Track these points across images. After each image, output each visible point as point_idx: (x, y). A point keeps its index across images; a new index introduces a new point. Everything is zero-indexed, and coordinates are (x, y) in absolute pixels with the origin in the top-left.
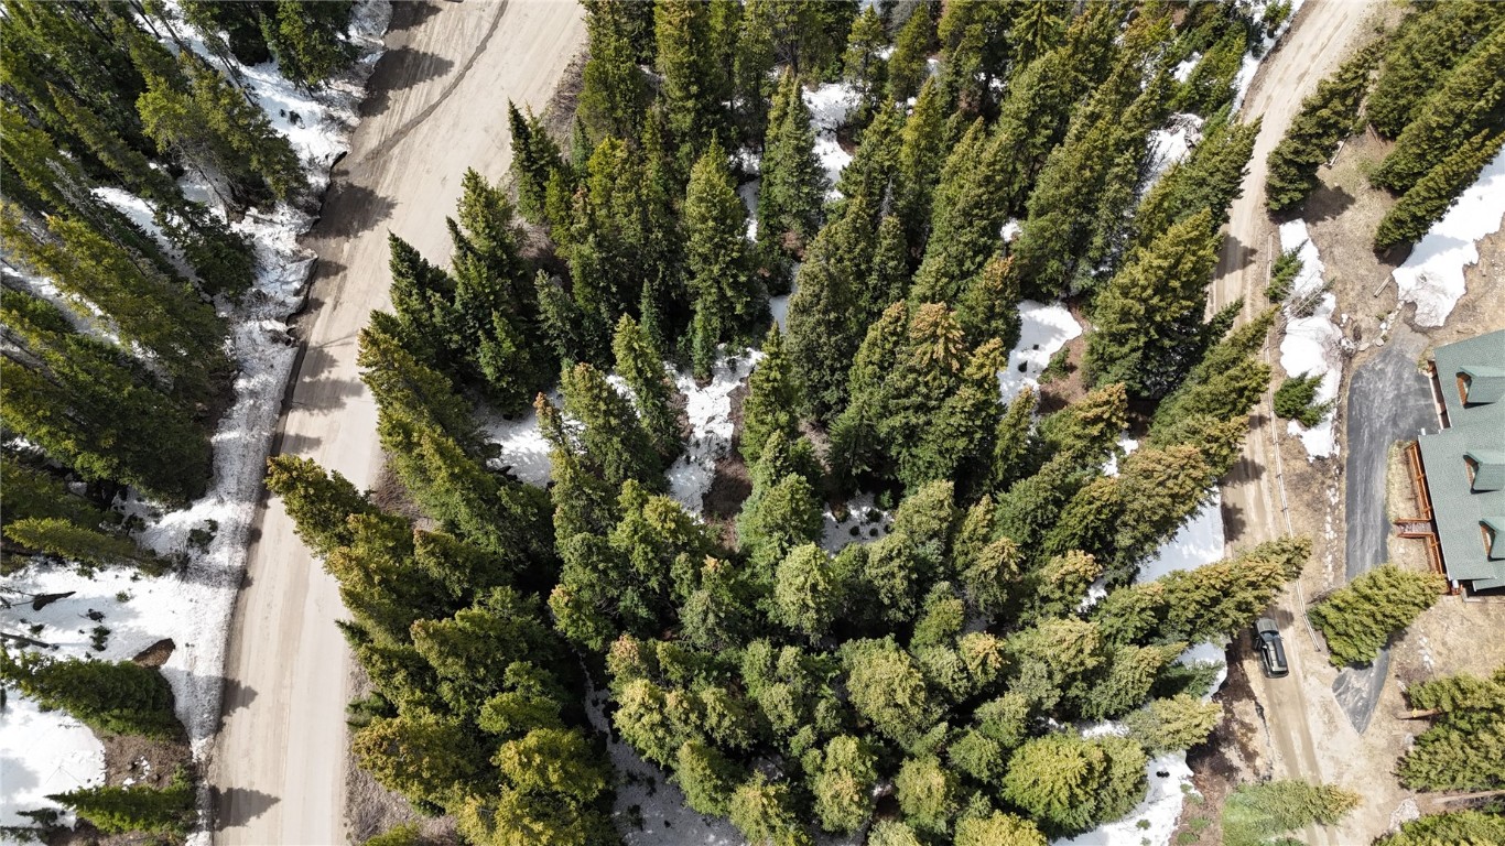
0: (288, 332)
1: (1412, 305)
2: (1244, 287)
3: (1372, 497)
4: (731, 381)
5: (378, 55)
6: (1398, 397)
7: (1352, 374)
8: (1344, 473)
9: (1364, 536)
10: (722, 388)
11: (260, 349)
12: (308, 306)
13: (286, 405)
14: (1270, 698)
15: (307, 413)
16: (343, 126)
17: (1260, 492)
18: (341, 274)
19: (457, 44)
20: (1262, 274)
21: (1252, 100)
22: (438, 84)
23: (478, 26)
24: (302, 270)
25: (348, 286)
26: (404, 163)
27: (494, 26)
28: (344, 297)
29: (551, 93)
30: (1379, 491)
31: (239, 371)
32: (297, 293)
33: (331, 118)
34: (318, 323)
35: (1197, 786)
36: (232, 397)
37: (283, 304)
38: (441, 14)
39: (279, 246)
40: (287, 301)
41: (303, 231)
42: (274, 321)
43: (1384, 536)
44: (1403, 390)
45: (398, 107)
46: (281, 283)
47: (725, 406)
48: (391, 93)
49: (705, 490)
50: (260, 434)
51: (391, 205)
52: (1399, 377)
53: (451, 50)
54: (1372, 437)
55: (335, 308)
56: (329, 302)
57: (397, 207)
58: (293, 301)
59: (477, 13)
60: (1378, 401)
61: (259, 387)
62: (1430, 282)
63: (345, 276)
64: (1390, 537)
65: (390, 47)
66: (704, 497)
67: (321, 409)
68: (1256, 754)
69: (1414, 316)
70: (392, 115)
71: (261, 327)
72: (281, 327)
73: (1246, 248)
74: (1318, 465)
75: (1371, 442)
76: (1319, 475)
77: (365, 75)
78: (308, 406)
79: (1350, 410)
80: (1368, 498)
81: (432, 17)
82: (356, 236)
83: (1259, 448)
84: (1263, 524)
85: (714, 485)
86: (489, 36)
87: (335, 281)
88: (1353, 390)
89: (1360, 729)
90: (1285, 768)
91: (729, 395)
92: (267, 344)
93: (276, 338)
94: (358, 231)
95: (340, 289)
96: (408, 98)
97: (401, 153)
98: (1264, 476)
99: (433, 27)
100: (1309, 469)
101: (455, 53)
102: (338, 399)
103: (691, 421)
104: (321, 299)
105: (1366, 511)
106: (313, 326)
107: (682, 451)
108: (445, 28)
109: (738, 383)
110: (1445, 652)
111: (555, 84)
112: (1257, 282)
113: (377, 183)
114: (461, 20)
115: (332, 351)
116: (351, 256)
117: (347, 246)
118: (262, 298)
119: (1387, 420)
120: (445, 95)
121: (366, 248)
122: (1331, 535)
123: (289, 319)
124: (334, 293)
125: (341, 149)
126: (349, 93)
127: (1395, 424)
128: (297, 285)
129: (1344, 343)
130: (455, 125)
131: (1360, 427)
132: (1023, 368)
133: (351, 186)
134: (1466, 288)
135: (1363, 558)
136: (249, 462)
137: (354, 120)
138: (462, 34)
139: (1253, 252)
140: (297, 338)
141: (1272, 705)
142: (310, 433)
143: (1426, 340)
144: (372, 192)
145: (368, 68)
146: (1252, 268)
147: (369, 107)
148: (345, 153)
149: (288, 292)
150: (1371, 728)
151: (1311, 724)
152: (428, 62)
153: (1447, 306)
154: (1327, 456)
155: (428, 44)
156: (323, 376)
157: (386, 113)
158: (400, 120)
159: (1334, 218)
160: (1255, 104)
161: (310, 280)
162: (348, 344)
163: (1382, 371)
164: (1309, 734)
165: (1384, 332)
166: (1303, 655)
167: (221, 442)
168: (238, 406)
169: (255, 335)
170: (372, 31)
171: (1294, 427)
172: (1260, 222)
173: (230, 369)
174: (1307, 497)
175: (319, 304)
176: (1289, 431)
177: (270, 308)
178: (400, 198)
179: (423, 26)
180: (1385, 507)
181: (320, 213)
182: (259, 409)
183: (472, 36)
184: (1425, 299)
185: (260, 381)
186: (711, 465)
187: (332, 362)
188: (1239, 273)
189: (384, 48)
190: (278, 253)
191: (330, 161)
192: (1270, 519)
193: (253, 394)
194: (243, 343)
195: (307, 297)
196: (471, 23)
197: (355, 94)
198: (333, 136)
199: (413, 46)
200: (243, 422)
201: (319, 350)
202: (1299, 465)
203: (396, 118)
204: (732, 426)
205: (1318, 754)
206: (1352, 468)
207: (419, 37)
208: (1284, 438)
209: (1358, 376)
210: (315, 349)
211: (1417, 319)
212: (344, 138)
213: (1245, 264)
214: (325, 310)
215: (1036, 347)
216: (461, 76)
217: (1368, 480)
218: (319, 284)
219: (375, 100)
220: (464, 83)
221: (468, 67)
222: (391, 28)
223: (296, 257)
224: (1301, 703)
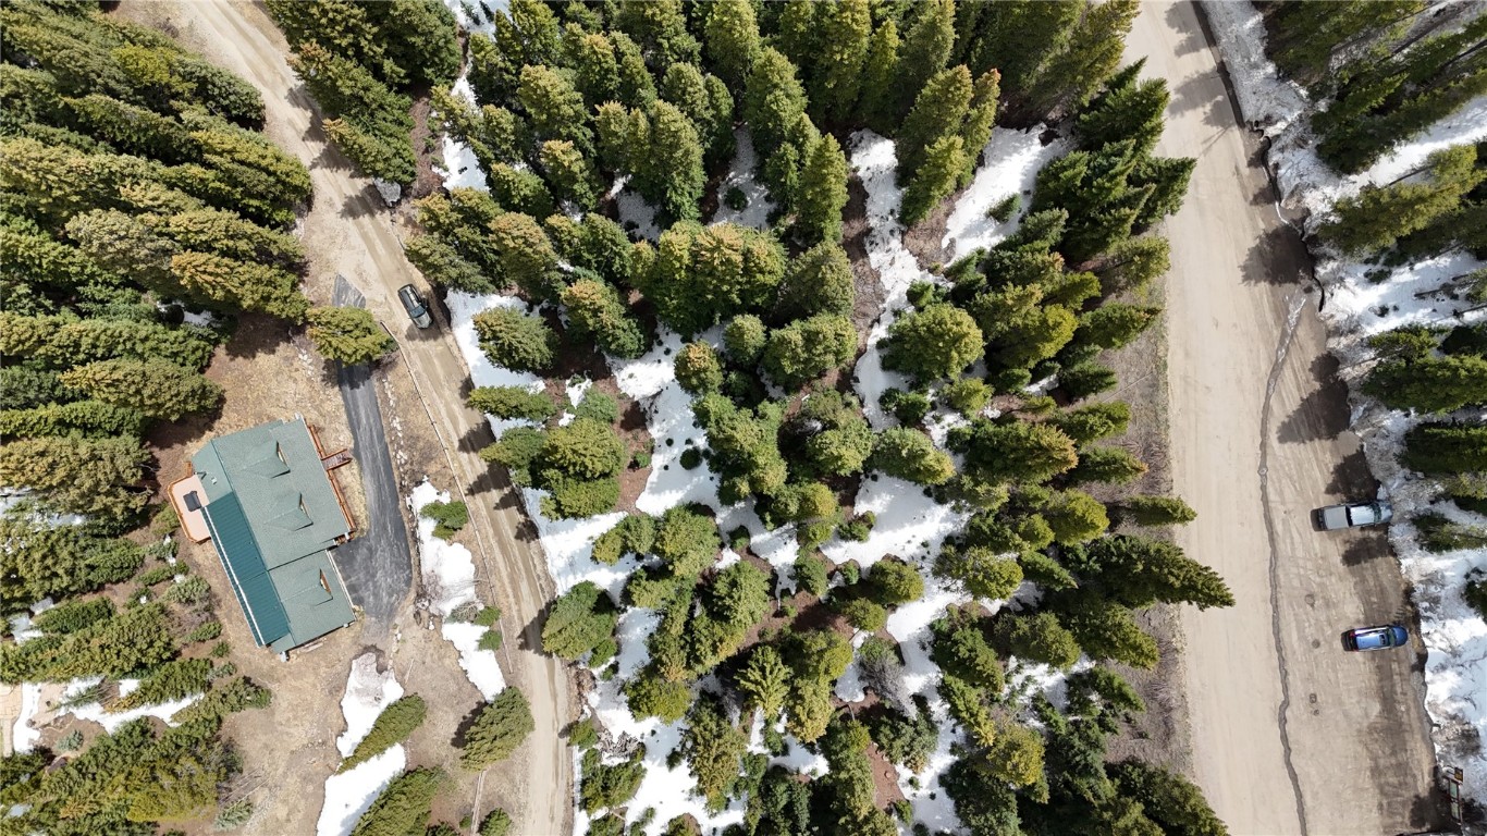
0: (1262, 131)
1: (381, 670)
2: (519, 611)
3: (373, 475)
4: (892, 304)
5: (1354, 419)
6: (374, 576)
7: (413, 582)
8: (398, 486)
9: (372, 436)
10: (896, 292)
11: (1274, 103)
12: (1260, 159)
13: (1223, 70)
14: (406, 271)
15: (1201, 71)
16: (1337, 332)
17: (457, 430)
18: (1251, 198)
19: (1288, 464)
20: (508, 629)
21: (567, 810)
22: (1279, 416)
23: (1281, 493)
24: (1285, 186)
25: (1238, 192)
26: (1262, 325)
27: (1265, 499)
28: (1235, 180)
29: (1172, 453)
30: (368, 482)
31: (1279, 78)
32: (1277, 166)
33: (1352, 332)
34: (1242, 149)
35: (438, 176)
36: (1269, 54)
37: (1282, 150)
38: (1323, 489)
39: (1317, 195)
40: (1280, 155)
41: (1308, 220)
42: (1279, 132)
43: (356, 444)
44: (371, 584)
45: (1302, 376)
46: (1295, 165)
47: (887, 280)
48: (1317, 386)
49: (869, 200)
50: (1228, 37)
51: (1247, 278)
52: (376, 595)
53: (1289, 455)
54: (385, 528)
55: (1237, 168)
56: (1246, 171)
57: (1240, 279)
58: (1274, 157)
59: (1290, 507)
60: (388, 565)
61: (1254, 73)
62: (371, 699)
63: (1246, 199)
64: (352, 446)
65: (1348, 433)
66: (867, 195)
67: (1194, 81)
68: (405, 225)
69: (377, 660)
70: (1302, 366)
71: (1285, 119)
72: (1271, 131)
73: (529, 649)
74: (419, 476)
75: (385, 524)
76: (416, 468)
77: (1353, 395)
78: (1204, 77)
79: (407, 546)
80: (375, 474)
81: (1330, 481)
82: (1260, 237)
83: (467, 468)
84: (447, 405)
85: (864, 210)
86: (1263, 488)
87: (1252, 191)
88: (410, 567)
89: (340, 278)
90: (384, 225)
91: (888, 292)
92: (1271, 111)
93: (1269, 120)
94: (1261, 242)
95: (1243, 187)
96: (1299, 389)
97: (1270, 333)
98: (457, 444)
99: (1321, 471)
100: (425, 468)
101: (1286, 454)
102: (1184, 94)
103: (907, 251)
104: (1253, 169)
105: (374, 460)
106: (1245, 145)
107: (901, 220)
108: (1310, 477)
109: (885, 305)
110: (293, 374)
111: (1174, 464)
112: (510, 621)
113: (1273, 295)
114: (1300, 492)
115: (1215, 130)
116: (1252, 219)
117: (1262, 225)
118: (1300, 143)
119: (376, 550)
120: (1267, 409)
121: (1244, 231)
122: (396, 424)
123: (1269, 142)
124: (1246, 181)
125: (1327, 309)
126: (1354, 365)
127: (370, 549)
128: (1281, 172)
129: (426, 604)
130: (1239, 381)
131: (396, 534)
132: (670, 442)
133: (1296, 281)
134: (341, 707)
135: (368, 418)
136: (1222, 12)
137: (1333, 343)
138: (1291, 478)
139: (522, 647)
140: (1252, 130)
141: (404, 266)
142: (1188, 58)
143: (363, 642)
144: (1272, 283)
145: (1355, 402)
146: (518, 631)
147: (1328, 365)
148: (1320, 309)
149: (1285, 163)
150: (332, 282)
151: (374, 266)
152: (1303, 433)
153: (354, 681)
154: (415, 489)
155: (1315, 452)
156: (1208, 107)
157: (1310, 366)
158: (1292, 364)
159: (464, 718)
160: (563, 808)
161: (1274, 182)
162: (1205, 142)
163: (391, 596)
164: (373, 256)
165: (397, 631)
166: (392, 315)
167: (1254, 15)
168: (1261, 50)
169: (1285, 110)
170: (1375, 440)
171: (445, 499)
172: (524, 682)
173: (1286, 73)
174: (421, 444)
175: (1251, 163)
176: (448, 494)
177: (1288, 139)
178: (1243, 288)
179: (1332, 469)
180: (361, 469)
181: (1305, 244)
182: (1243, 57)
183: (1280, 481)
184: (373, 681)
185: (1257, 80)
186: (873, 222)
187: (1208, 121)
188: (527, 623)
189: (1354, 430)
190: (1315, 187)
191: (1327, 295)
192: (444, 413)
193: (1255, 66)
194: (1289, 98)
195: (1267, 166)
196: (1289, 494)
197: (1349, 369)
198: (1341, 317)
199: (1328, 444)
200: (1248, 40)
201: (1226, 126)
202: (433, 468)
203: (1297, 365)
204: (873, 267)
205: (364, 247)
206: (392, 491)
207: (1328, 455)
208: (451, 485)
209: (408, 582)
210: (1230, 126)
211: (374, 658)
212: (1331, 322)
213: (524, 634)
214: (1243, 162)
215: (666, 468)
216: (1264, 433)
217: (379, 488)
218: (1264, 181)
219: (1327, 375)
220: (1257, 429)
221: (1263, 445)
222: (1361, 454)
223: (1297, 192)
224: (385, 279)
